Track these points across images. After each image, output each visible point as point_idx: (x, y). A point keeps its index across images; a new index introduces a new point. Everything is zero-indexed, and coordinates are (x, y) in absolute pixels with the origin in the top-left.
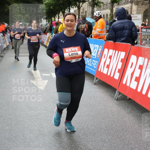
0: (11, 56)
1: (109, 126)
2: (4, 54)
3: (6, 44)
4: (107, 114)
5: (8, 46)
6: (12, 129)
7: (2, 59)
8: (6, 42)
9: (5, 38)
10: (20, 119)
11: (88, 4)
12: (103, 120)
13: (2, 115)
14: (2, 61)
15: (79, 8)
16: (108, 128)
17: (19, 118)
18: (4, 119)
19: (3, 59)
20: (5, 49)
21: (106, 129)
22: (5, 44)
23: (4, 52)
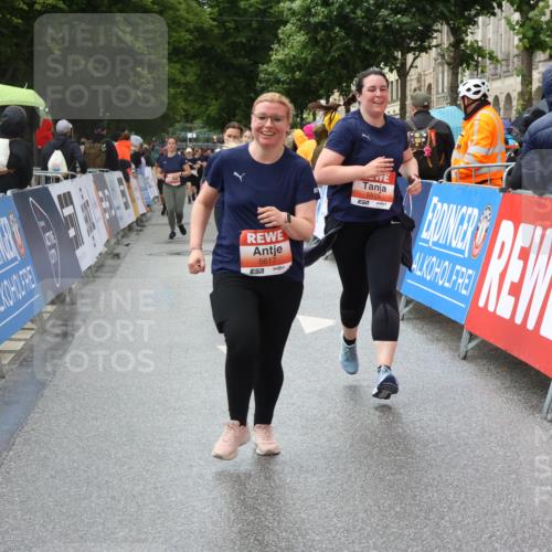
0: (150, 255)
1: (524, 525)
2: (127, 245)
3: (136, 210)
4: (514, 476)
5: (144, 219)
6: (143, 537)
7: (119, 265)
8: (133, 201)
9: (129, 187)
10: (174, 499)
11: (436, 60)
12: (499, 502)
13: (107, 482)
14: (118, 273)
15: (403, 74)
16: (519, 536)
17: (171, 494)
18: (113, 498)
19: (123, 265)
20: (130, 228)
21: (512, 540)
22: (131, 210)
23: (125, 241)
